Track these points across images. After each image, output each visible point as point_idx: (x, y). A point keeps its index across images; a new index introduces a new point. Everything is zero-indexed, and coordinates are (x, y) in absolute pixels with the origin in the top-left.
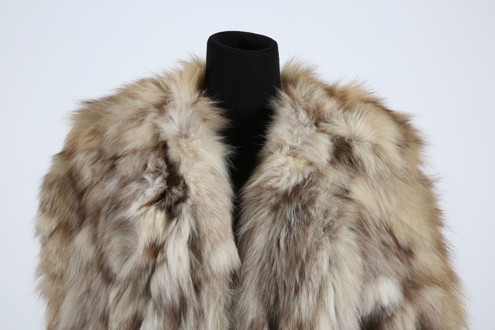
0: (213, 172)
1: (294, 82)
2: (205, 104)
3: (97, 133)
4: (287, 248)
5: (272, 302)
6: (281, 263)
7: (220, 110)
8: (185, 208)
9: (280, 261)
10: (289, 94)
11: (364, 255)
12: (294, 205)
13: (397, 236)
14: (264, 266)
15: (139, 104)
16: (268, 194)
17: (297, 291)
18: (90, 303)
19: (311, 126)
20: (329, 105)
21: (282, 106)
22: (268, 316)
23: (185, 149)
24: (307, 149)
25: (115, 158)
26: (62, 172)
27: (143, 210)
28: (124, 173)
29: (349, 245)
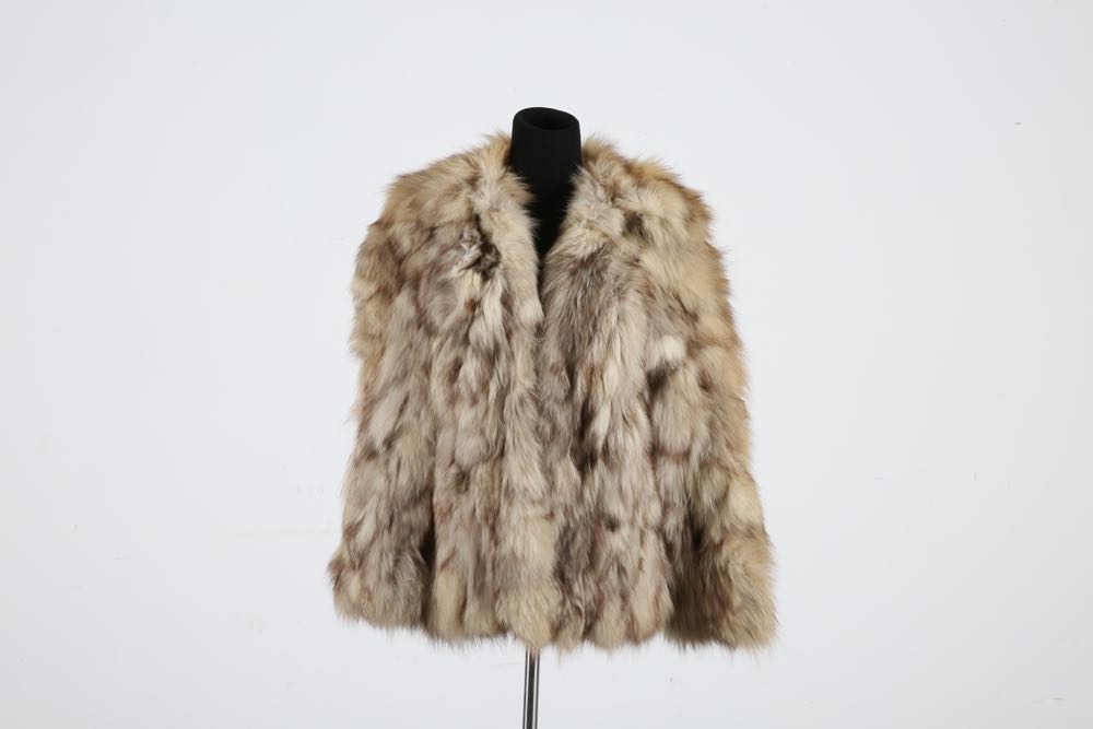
0: (520, 241)
1: (594, 159)
2: (511, 179)
3: (415, 205)
4: (583, 307)
5: (569, 350)
6: (578, 318)
7: (526, 186)
8: (498, 272)
9: (577, 316)
10: (589, 170)
11: (649, 314)
12: (590, 271)
13: (683, 300)
14: (563, 320)
15: (453, 180)
16: (568, 261)
17: (590, 340)
18: (411, 355)
19: (607, 202)
20: (626, 182)
21: (582, 182)
22: (567, 361)
23: (497, 221)
24: (602, 222)
25: (433, 229)
26: (381, 241)
27: (462, 272)
28: (444, 242)
29: (634, 303)
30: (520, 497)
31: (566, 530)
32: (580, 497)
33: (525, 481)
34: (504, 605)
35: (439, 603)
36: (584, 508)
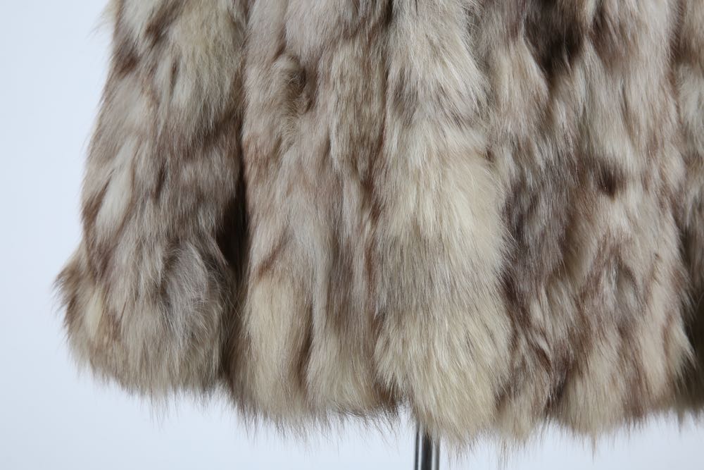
30: (429, 108)
31: (519, 188)
32: (546, 123)
33: (438, 73)
34: (396, 344)
35: (255, 345)
36: (555, 144)
